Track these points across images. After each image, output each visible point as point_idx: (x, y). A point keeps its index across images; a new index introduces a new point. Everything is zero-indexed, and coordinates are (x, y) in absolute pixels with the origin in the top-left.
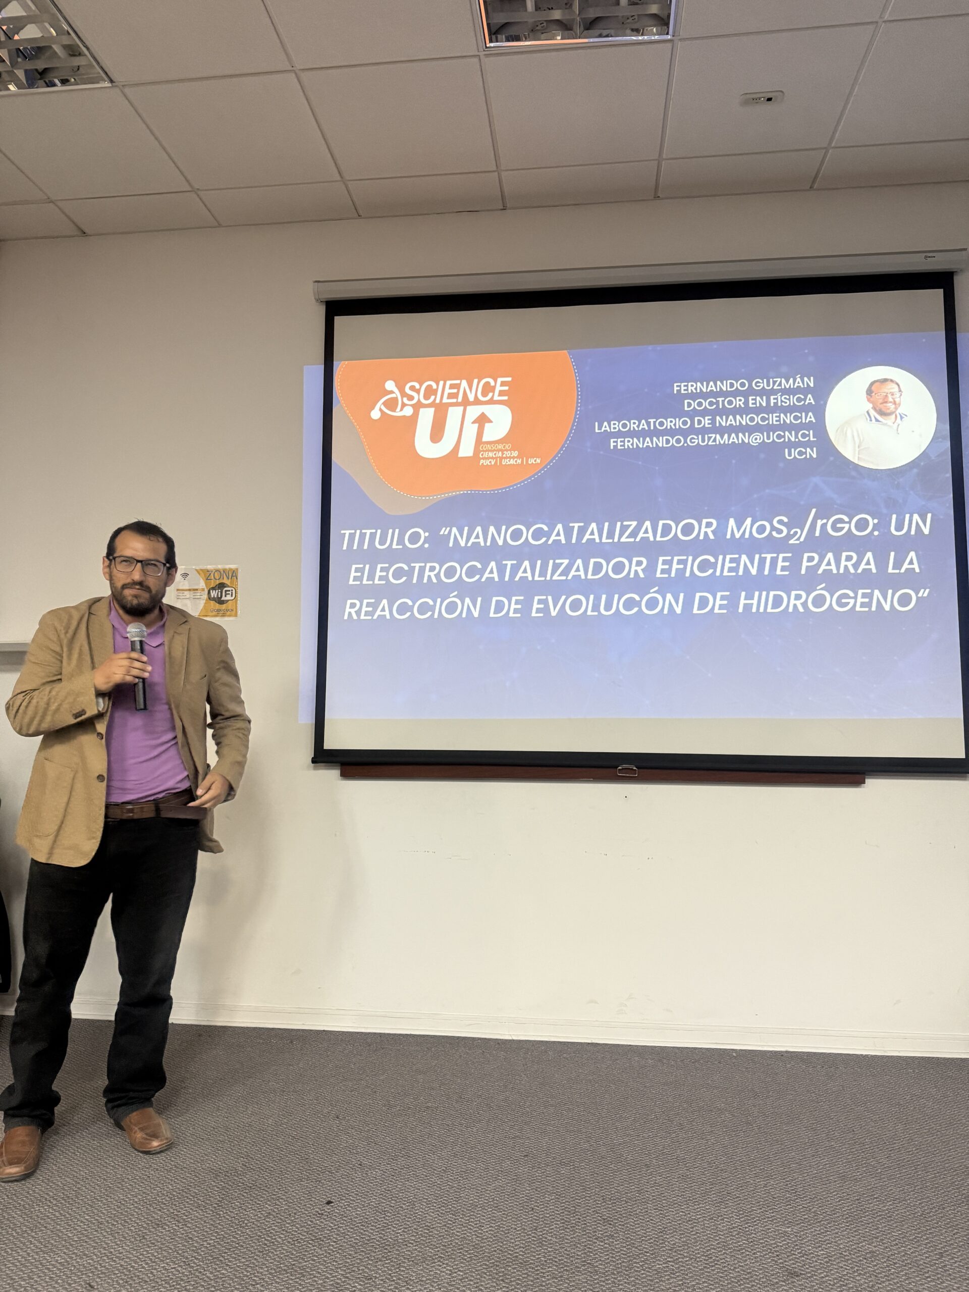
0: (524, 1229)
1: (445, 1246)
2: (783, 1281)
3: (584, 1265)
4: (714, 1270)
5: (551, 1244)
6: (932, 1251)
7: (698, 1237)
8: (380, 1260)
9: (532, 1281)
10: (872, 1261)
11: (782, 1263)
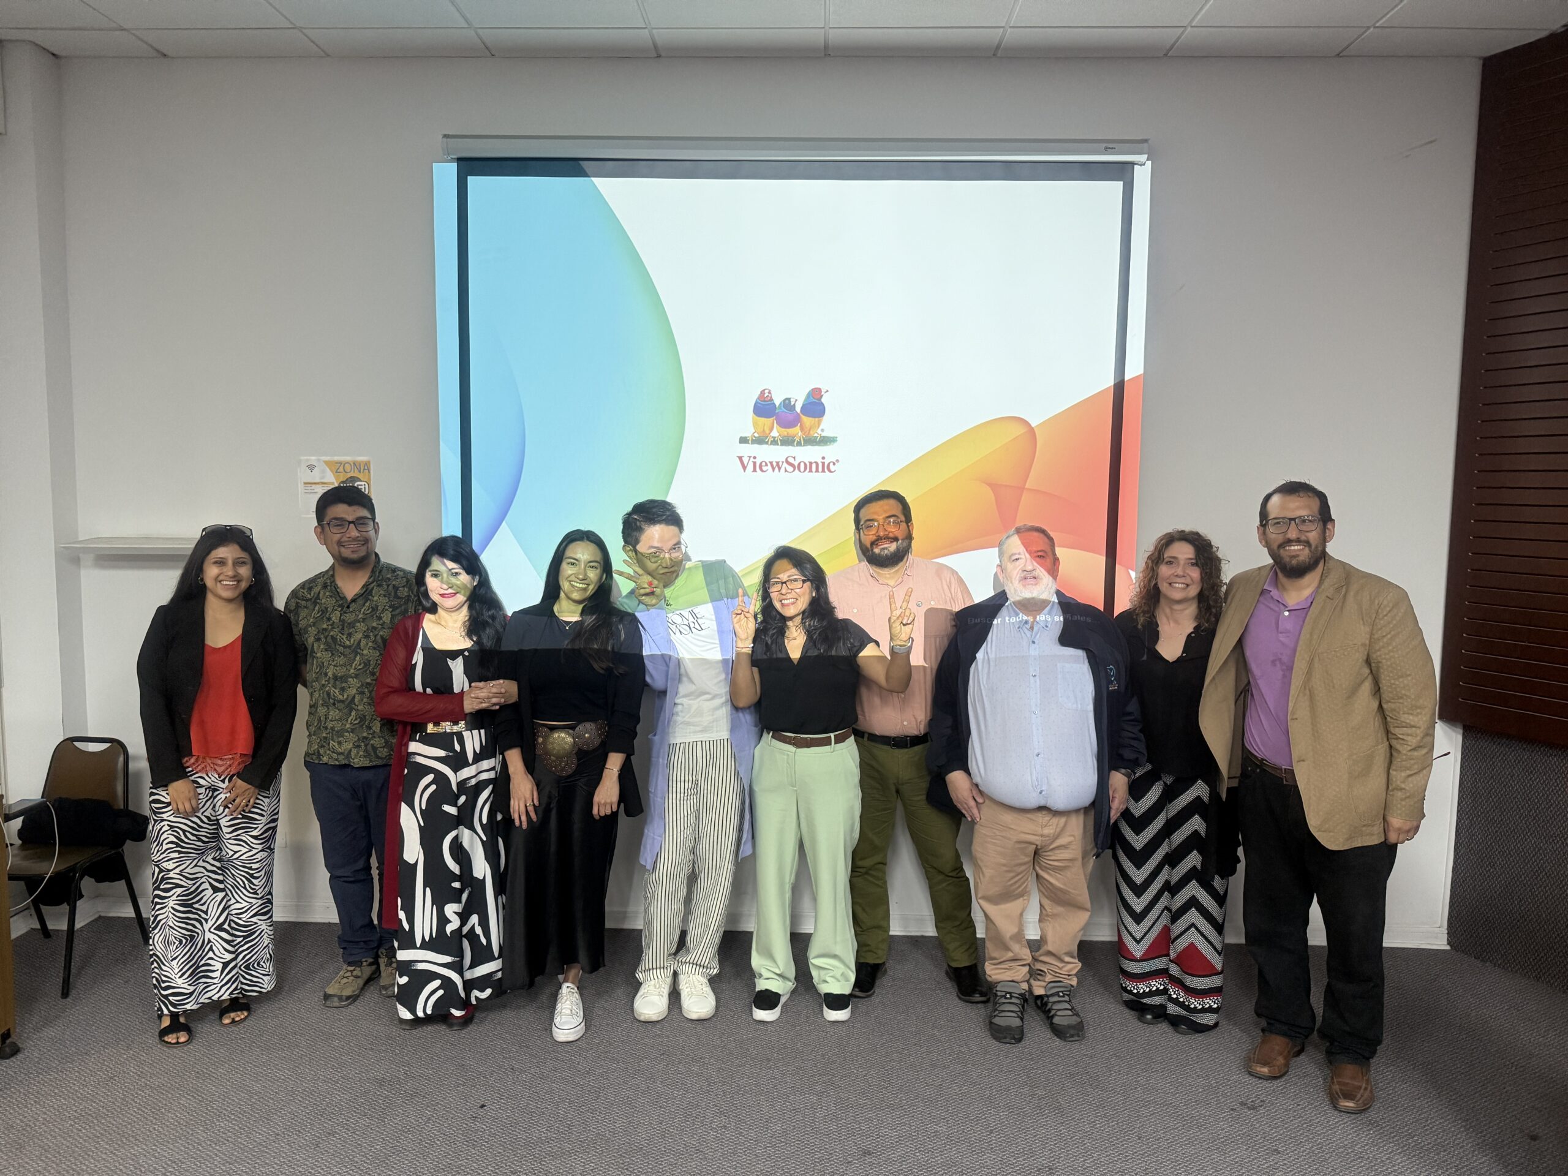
0: (652, 1123)
1: (581, 1141)
2: (857, 1160)
3: (697, 1153)
4: (802, 1153)
5: (671, 1136)
6: (986, 1128)
7: (798, 1124)
8: (525, 1157)
9: (651, 1169)
10: (934, 1140)
11: (860, 1144)
